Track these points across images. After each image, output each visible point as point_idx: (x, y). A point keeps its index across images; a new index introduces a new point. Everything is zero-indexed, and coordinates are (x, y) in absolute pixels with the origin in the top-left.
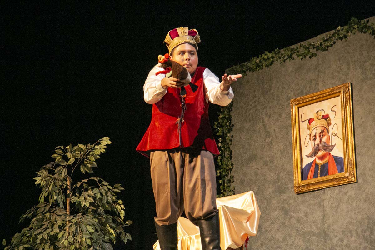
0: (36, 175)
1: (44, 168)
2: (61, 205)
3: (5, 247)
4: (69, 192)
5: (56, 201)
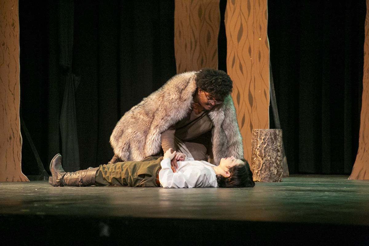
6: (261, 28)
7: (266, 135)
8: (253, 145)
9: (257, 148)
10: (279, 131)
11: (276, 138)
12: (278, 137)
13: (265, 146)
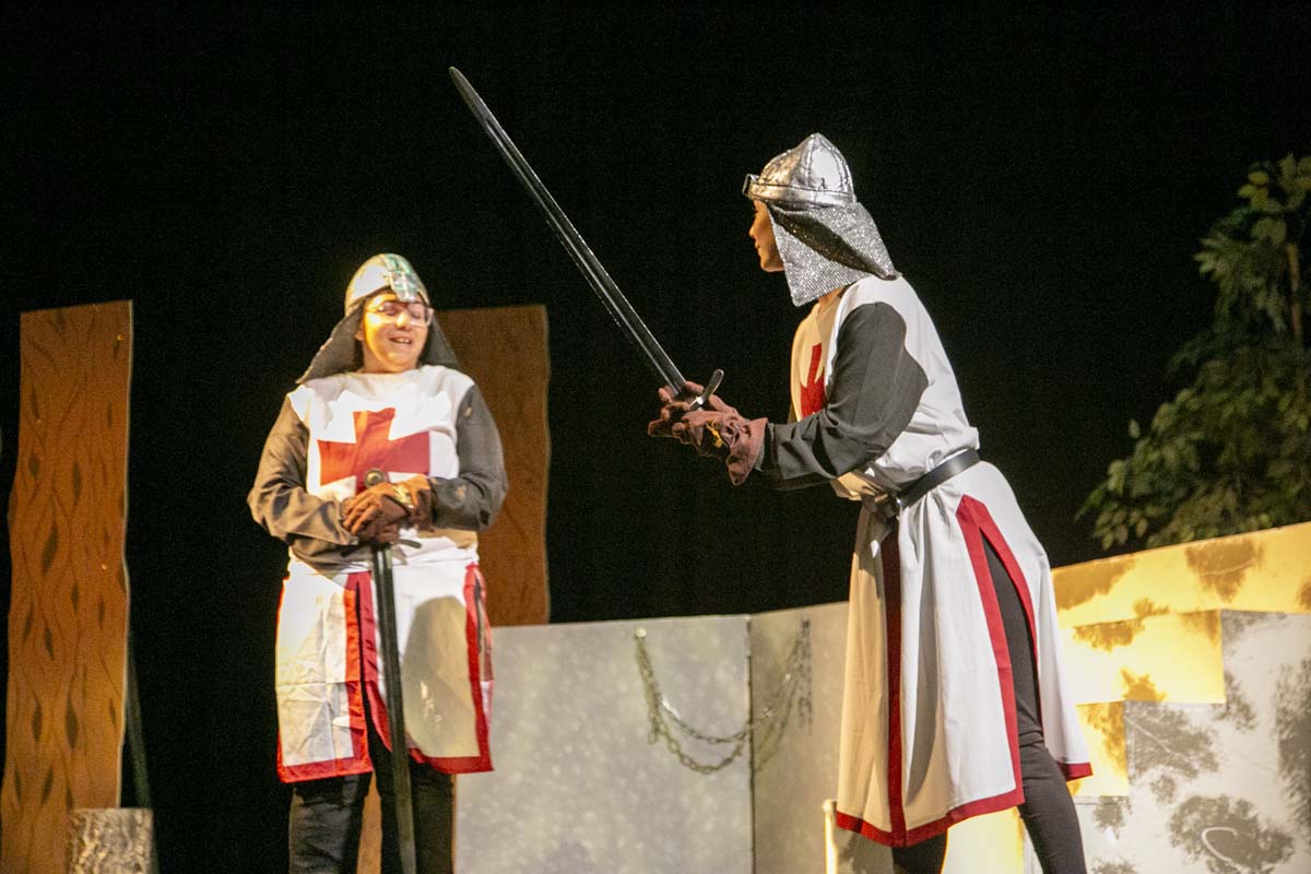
0: (1201, 248)
1: (1221, 229)
2: (1279, 324)
3: (1136, 441)
4: (1295, 286)
5: (1264, 312)
6: (107, 539)
7: (107, 825)
8: (69, 853)
9: (82, 861)
10: (143, 815)
11: (133, 834)
12: (138, 828)
13: (102, 855)
